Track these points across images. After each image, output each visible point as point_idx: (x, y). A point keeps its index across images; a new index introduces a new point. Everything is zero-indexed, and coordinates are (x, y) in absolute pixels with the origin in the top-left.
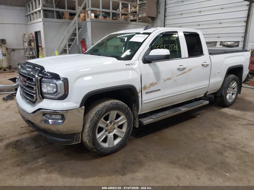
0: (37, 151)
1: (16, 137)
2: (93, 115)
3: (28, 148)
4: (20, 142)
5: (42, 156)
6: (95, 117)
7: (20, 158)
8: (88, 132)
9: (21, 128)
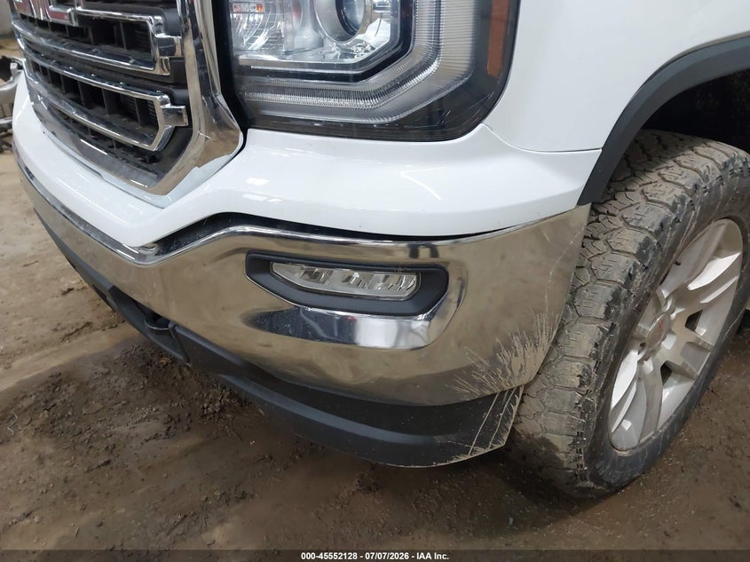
0: (186, 453)
1: (47, 351)
2: (624, 263)
3: (125, 430)
4: (72, 390)
5: (226, 499)
6: (639, 277)
7: (92, 515)
8: (582, 384)
9: (65, 293)
